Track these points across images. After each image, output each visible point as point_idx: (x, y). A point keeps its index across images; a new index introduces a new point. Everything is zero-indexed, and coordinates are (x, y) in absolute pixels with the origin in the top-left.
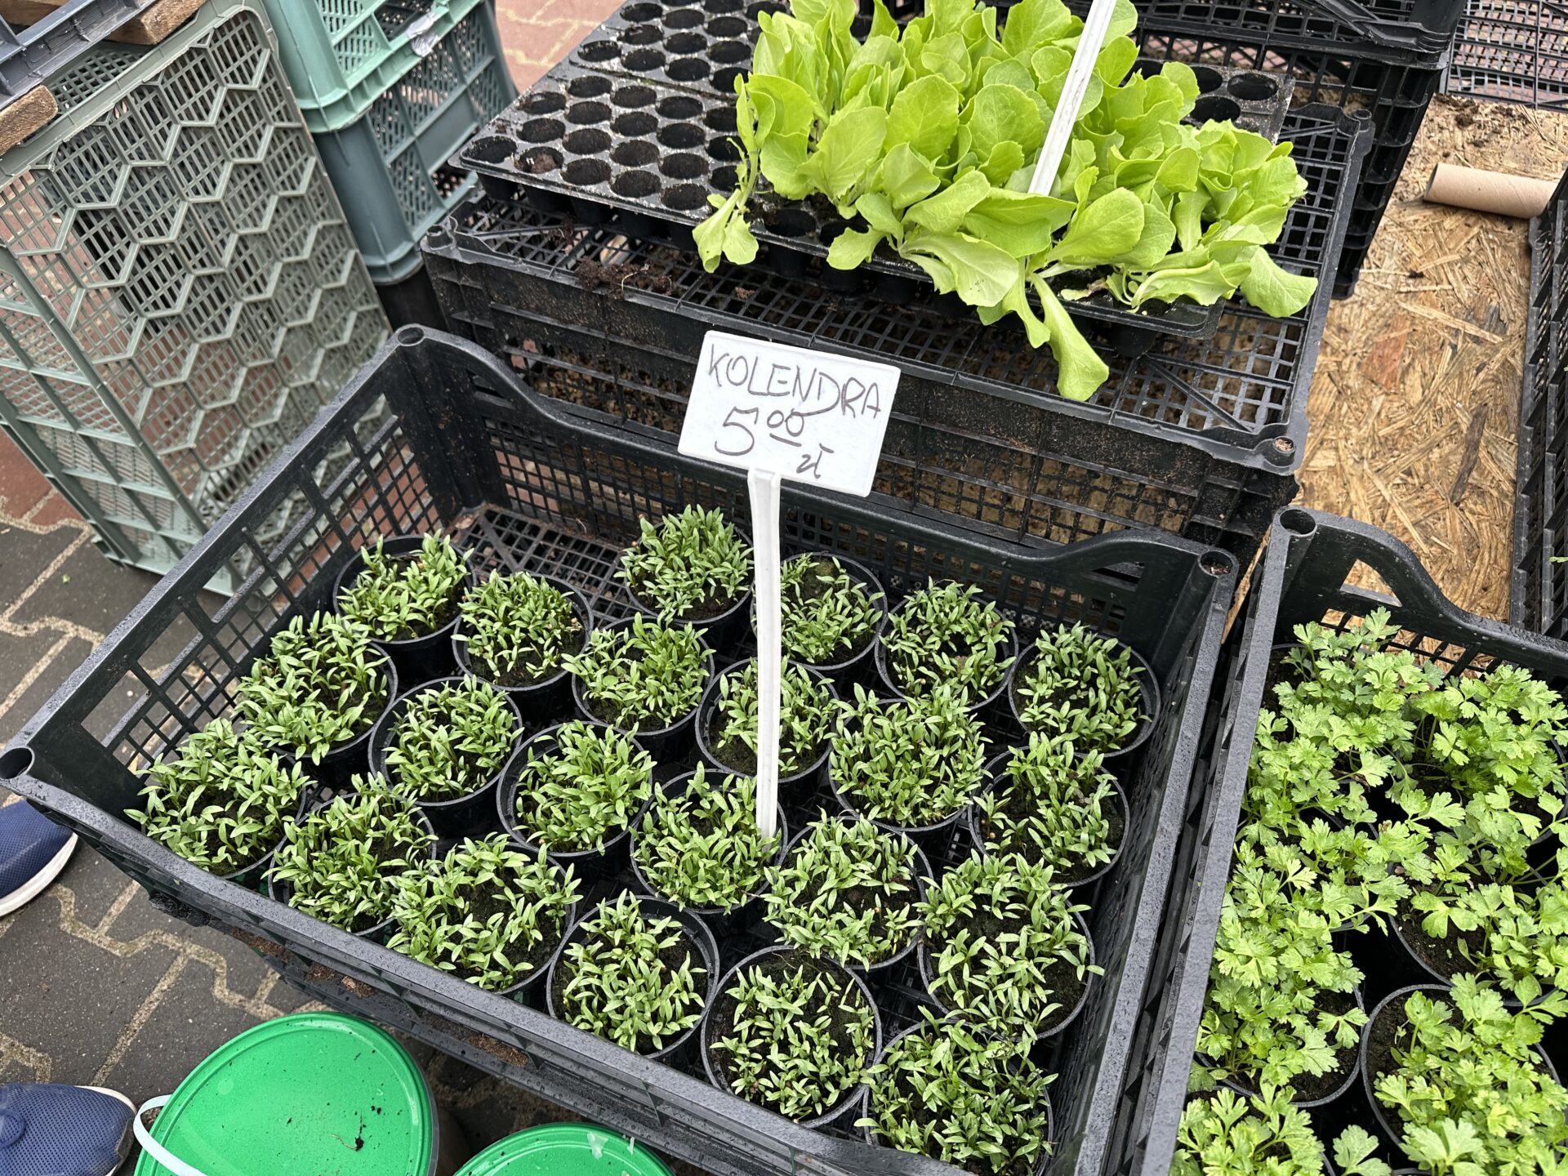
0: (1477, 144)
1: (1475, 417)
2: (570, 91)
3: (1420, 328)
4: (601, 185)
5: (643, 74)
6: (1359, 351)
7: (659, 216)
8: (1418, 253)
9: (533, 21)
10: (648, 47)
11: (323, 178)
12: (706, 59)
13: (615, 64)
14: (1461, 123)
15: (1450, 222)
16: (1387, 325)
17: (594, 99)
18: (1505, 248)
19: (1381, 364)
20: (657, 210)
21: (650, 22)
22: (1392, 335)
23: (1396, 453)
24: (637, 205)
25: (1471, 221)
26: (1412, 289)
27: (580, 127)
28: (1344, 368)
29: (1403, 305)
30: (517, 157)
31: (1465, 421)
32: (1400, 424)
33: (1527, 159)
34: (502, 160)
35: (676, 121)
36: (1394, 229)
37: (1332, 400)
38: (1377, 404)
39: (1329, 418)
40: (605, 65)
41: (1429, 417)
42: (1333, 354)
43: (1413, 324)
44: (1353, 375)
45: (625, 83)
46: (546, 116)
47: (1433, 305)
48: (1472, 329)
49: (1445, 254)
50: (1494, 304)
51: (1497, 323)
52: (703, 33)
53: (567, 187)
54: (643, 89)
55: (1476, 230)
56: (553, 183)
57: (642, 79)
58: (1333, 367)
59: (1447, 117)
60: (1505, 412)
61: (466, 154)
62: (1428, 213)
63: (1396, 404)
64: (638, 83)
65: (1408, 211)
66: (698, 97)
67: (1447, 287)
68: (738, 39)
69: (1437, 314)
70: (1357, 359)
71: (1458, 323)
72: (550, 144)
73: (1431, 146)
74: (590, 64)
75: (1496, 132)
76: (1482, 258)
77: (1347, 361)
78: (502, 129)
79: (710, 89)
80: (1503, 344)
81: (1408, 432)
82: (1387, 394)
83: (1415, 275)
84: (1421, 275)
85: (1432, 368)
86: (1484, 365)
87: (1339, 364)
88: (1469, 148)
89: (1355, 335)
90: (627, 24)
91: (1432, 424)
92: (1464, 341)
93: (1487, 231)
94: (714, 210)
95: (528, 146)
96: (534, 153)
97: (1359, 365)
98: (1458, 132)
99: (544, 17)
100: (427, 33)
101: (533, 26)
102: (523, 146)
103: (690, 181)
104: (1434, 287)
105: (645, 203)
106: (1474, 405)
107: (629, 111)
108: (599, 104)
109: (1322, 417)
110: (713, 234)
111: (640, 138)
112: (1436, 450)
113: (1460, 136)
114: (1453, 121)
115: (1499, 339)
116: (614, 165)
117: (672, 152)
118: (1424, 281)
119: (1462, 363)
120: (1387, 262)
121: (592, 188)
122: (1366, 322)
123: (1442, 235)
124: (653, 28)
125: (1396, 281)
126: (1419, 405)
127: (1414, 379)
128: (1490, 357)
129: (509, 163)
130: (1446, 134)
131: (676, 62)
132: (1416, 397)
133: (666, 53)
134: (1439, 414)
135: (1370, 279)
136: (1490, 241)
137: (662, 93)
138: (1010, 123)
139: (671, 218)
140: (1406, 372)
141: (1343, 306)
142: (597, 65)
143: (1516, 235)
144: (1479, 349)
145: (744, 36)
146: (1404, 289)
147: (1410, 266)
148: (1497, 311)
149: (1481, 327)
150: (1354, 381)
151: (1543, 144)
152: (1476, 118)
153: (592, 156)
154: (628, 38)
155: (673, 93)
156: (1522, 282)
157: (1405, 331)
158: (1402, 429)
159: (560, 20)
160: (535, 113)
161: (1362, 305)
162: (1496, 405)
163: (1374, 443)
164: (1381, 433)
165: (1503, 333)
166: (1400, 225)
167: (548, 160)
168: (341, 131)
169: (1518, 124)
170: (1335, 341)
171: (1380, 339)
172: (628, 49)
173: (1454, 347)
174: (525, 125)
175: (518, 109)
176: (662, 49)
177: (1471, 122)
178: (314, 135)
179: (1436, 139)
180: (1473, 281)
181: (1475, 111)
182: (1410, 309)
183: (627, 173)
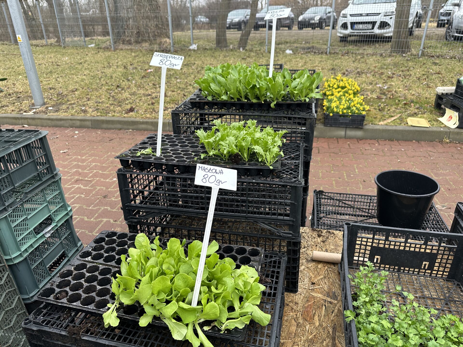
0: (323, 242)
1: (333, 329)
2: (75, 269)
3: (316, 301)
4: (78, 302)
5: (96, 261)
6: (301, 310)
7: (93, 311)
8: (313, 276)
9: (90, 208)
10: (99, 252)
11: (10, 278)
12: (115, 255)
13: (89, 258)
14: (319, 236)
15: (320, 266)
16: (308, 301)
17: (81, 271)
18: (334, 272)
19: (307, 314)
20: (93, 309)
21: (101, 244)
22: (309, 304)
23: (314, 344)
24: (87, 308)
25: (325, 265)
26: (313, 288)
27: (75, 282)
28: (298, 316)
29: (311, 293)
30: (55, 294)
31: (331, 330)
32: (314, 334)
33: (336, 245)
34: (49, 296)
35: (103, 277)
36: (306, 269)
37: (295, 328)
38: (307, 327)
39: (295, 334)
40: (87, 259)
41: (321, 330)
42: (295, 312)
43: (314, 299)
44: (300, 319)
45: (91, 265)
46: (66, 279)
47: (319, 293)
48: (329, 299)
49: (320, 276)
50: (333, 290)
51: (335, 297)
52: (115, 246)
53: (67, 304)
54: (96, 266)
55: (326, 267)
56: (64, 303)
57: (96, 263)
58: (295, 316)
59: (315, 235)
60: (341, 326)
61: (39, 295)
62: (314, 263)
63: (312, 327)
64: (95, 264)
65: (309, 263)
66: (111, 268)
67: (321, 286)
68: (124, 247)
69: (320, 295)
70: (301, 313)
71: (325, 298)
72: (65, 289)
73: (313, 243)
74: (82, 259)
75: (327, 238)
76: (329, 276)
77: (298, 314)
78: (52, 285)
79: (115, 265)
80: (337, 303)
81: (316, 336)
82: (310, 324)
83: (313, 284)
84: (314, 283)
85: (320, 314)
86: (333, 311)
87: (296, 315)
88: (322, 243)
89: (300, 305)
90: (94, 245)
91: (322, 332)
92: (328, 304)
93: (329, 268)
94: (109, 308)
95: (59, 290)
96: (60, 292)
97: (302, 315)
98: (319, 239)
99: (94, 207)
100: (50, 230)
101: (90, 209)
102: (57, 290)
103: (104, 298)
104: (318, 287)
105: (89, 307)
106: (333, 325)
107: (90, 274)
108: (82, 272)
109: (293, 334)
110: (108, 316)
111: (92, 284)
112: (324, 342)
113: (319, 240)
114: (317, 236)
115: (336, 302)
116: (83, 294)
117: (101, 287)
118: (315, 285)
119: (328, 311)
120: (306, 280)
121: (75, 304)
122: (302, 300)
123: (318, 270)
124: (102, 245)
125: (309, 286)
126: (318, 327)
127: (316, 318)
128: (334, 308)
129: (51, 297)
130: (316, 239)
131: (107, 256)
132: (317, 324)
133: (104, 253)
134: (324, 329)
135: (302, 286)
136: (330, 271)
137: (101, 267)
138: (186, 282)
139: (97, 312)
140: (314, 316)
141: (296, 295)
142: (84, 259)
143: (336, 268)
144: (332, 306)
145: (126, 246)
146: (311, 288)
147: (312, 281)
148: (334, 293)
149: (331, 298)
150: (301, 321)
151: (339, 241)
152: (323, 234)
153: (77, 292)
154: (95, 249)
155: (104, 267)
156: (339, 283)
157: (313, 302)
158: (315, 335)
159: (99, 207)
160: (62, 278)
161: (301, 294)
162: (338, 324)
163: (308, 342)
164: (310, 338)
165: (337, 300)
166: (308, 268)
167: (64, 294)
168: (18, 263)
169: (332, 235)
170: (295, 307)
171: (306, 305)
172: (94, 253)
173: (325, 306)
174: (59, 282)
175: (58, 277)
176: (103, 252)
177: (321, 236)
178: (8, 265)
179: (313, 241)
180: (327, 284)
181: (322, 232)
182: (313, 294)
183: (87, 297)
